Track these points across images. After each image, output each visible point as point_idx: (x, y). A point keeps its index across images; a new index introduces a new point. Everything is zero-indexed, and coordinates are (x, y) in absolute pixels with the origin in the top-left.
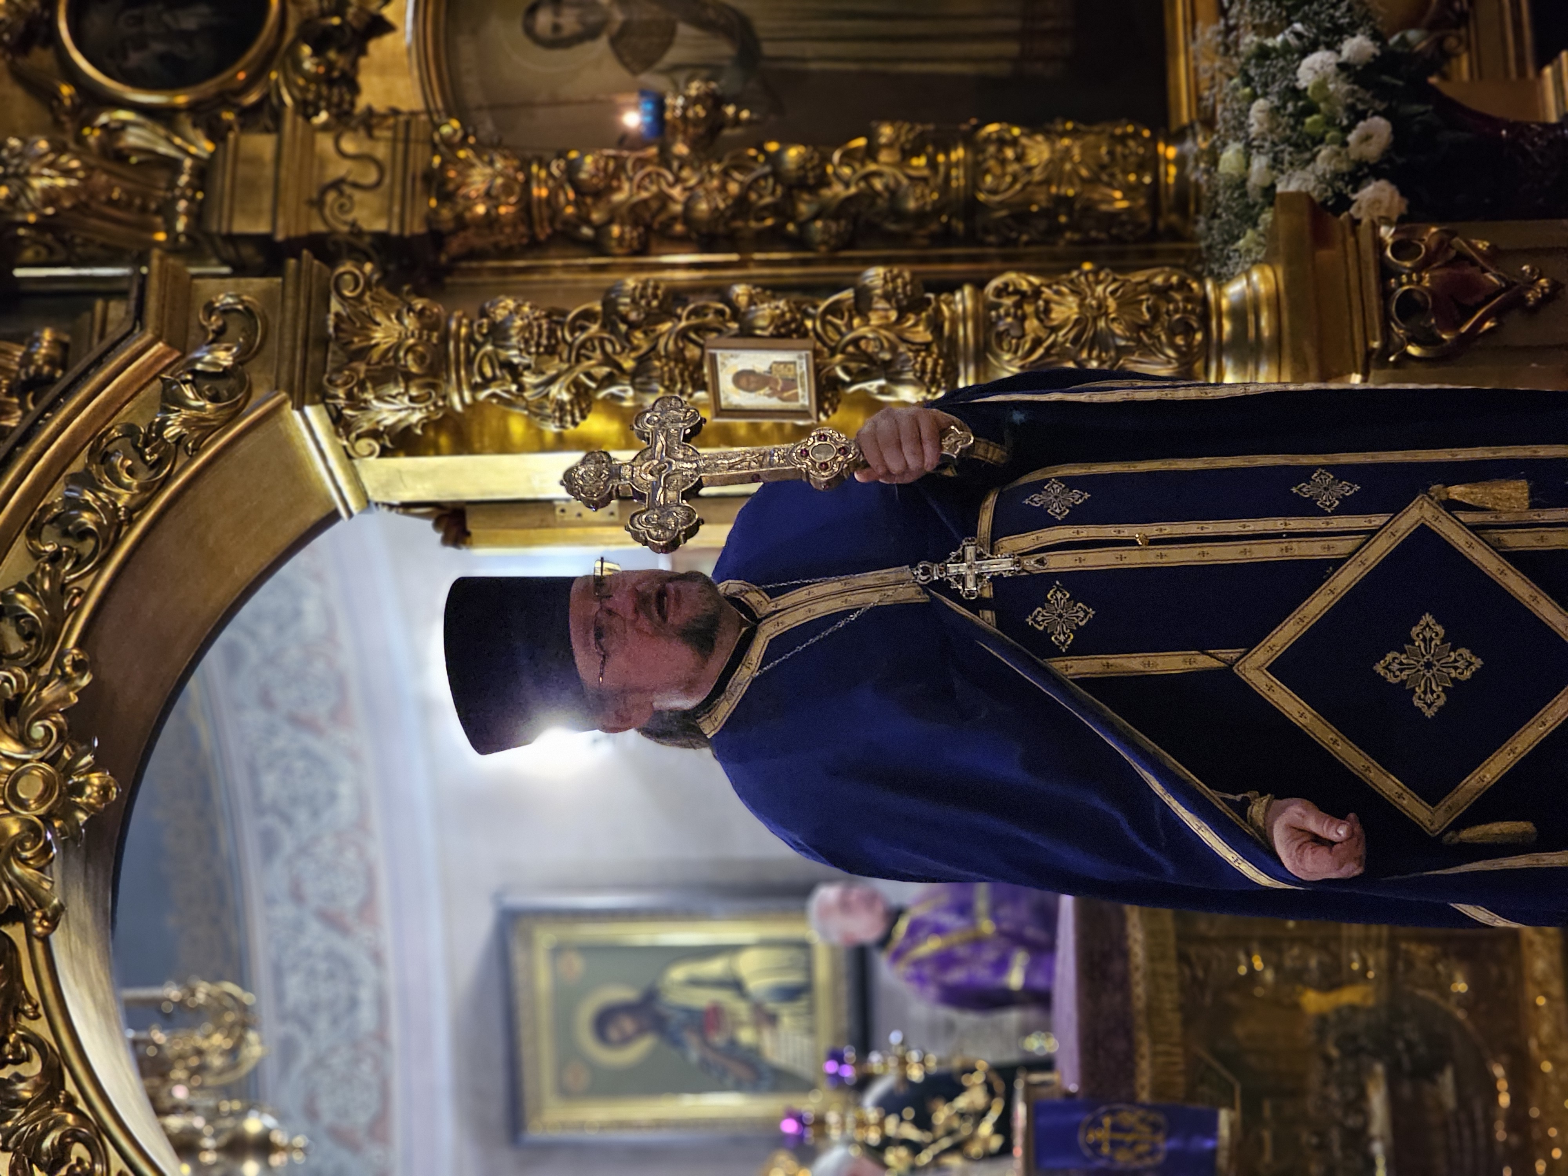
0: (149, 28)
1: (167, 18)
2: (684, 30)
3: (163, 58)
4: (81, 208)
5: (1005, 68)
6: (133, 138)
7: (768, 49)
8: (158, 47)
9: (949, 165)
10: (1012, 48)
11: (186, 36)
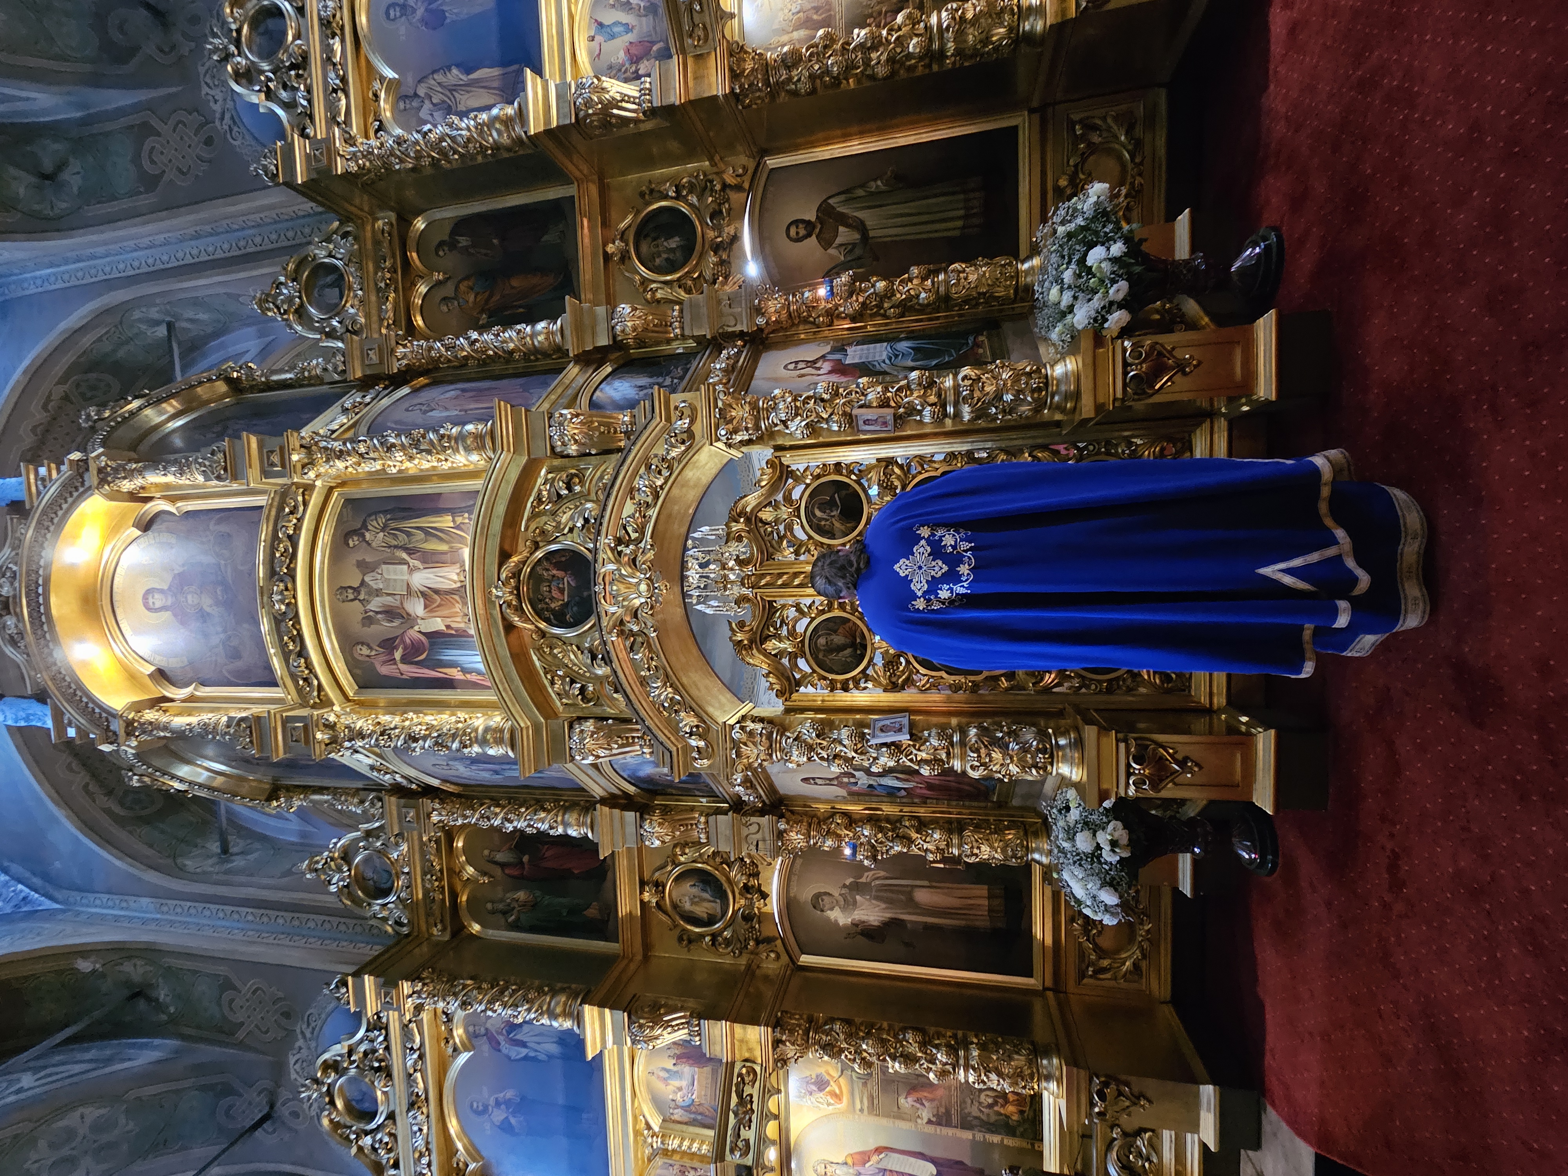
0: (661, 248)
1: (665, 244)
2: (841, 229)
3: (667, 259)
4: (645, 330)
5: (957, 233)
6: (659, 295)
7: (872, 234)
8: (665, 256)
9: (938, 282)
10: (960, 223)
11: (672, 250)
